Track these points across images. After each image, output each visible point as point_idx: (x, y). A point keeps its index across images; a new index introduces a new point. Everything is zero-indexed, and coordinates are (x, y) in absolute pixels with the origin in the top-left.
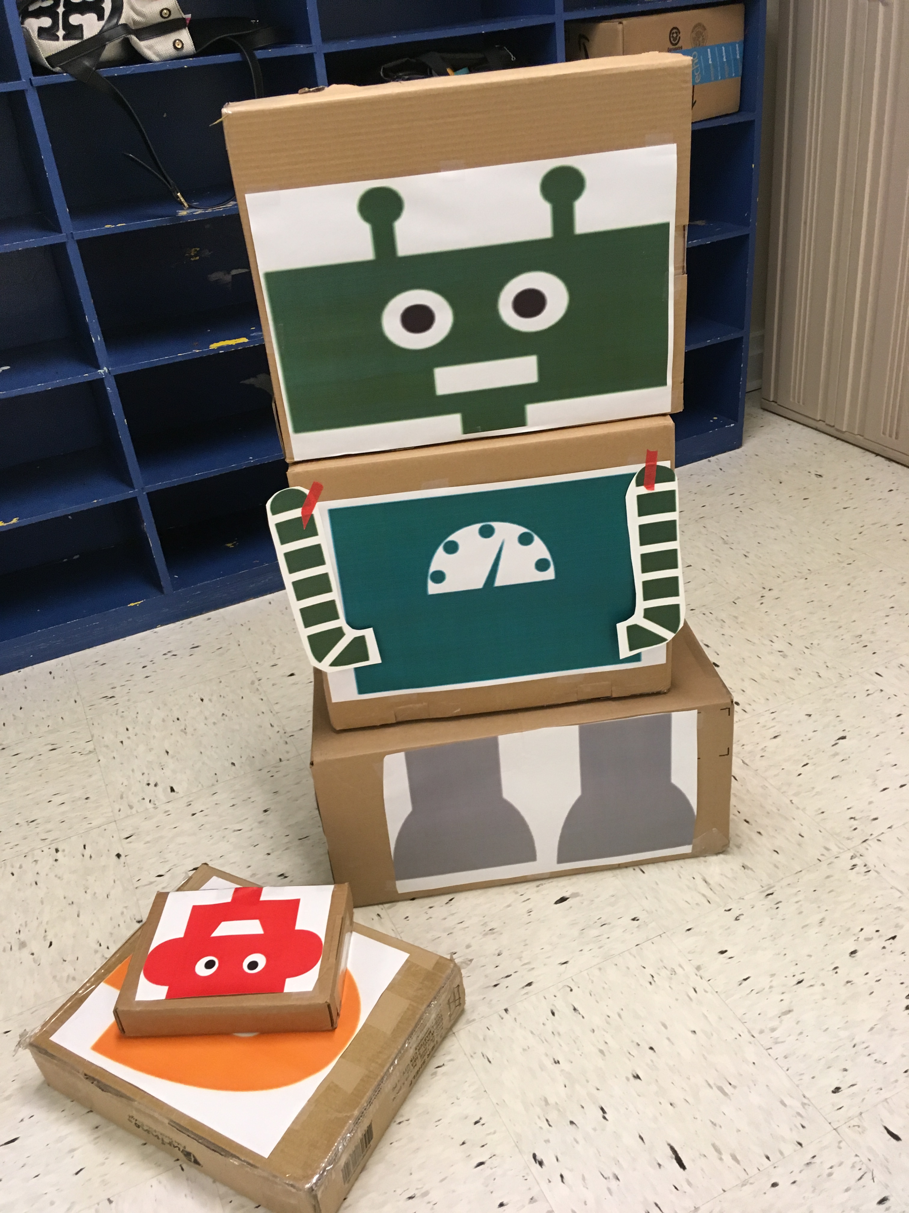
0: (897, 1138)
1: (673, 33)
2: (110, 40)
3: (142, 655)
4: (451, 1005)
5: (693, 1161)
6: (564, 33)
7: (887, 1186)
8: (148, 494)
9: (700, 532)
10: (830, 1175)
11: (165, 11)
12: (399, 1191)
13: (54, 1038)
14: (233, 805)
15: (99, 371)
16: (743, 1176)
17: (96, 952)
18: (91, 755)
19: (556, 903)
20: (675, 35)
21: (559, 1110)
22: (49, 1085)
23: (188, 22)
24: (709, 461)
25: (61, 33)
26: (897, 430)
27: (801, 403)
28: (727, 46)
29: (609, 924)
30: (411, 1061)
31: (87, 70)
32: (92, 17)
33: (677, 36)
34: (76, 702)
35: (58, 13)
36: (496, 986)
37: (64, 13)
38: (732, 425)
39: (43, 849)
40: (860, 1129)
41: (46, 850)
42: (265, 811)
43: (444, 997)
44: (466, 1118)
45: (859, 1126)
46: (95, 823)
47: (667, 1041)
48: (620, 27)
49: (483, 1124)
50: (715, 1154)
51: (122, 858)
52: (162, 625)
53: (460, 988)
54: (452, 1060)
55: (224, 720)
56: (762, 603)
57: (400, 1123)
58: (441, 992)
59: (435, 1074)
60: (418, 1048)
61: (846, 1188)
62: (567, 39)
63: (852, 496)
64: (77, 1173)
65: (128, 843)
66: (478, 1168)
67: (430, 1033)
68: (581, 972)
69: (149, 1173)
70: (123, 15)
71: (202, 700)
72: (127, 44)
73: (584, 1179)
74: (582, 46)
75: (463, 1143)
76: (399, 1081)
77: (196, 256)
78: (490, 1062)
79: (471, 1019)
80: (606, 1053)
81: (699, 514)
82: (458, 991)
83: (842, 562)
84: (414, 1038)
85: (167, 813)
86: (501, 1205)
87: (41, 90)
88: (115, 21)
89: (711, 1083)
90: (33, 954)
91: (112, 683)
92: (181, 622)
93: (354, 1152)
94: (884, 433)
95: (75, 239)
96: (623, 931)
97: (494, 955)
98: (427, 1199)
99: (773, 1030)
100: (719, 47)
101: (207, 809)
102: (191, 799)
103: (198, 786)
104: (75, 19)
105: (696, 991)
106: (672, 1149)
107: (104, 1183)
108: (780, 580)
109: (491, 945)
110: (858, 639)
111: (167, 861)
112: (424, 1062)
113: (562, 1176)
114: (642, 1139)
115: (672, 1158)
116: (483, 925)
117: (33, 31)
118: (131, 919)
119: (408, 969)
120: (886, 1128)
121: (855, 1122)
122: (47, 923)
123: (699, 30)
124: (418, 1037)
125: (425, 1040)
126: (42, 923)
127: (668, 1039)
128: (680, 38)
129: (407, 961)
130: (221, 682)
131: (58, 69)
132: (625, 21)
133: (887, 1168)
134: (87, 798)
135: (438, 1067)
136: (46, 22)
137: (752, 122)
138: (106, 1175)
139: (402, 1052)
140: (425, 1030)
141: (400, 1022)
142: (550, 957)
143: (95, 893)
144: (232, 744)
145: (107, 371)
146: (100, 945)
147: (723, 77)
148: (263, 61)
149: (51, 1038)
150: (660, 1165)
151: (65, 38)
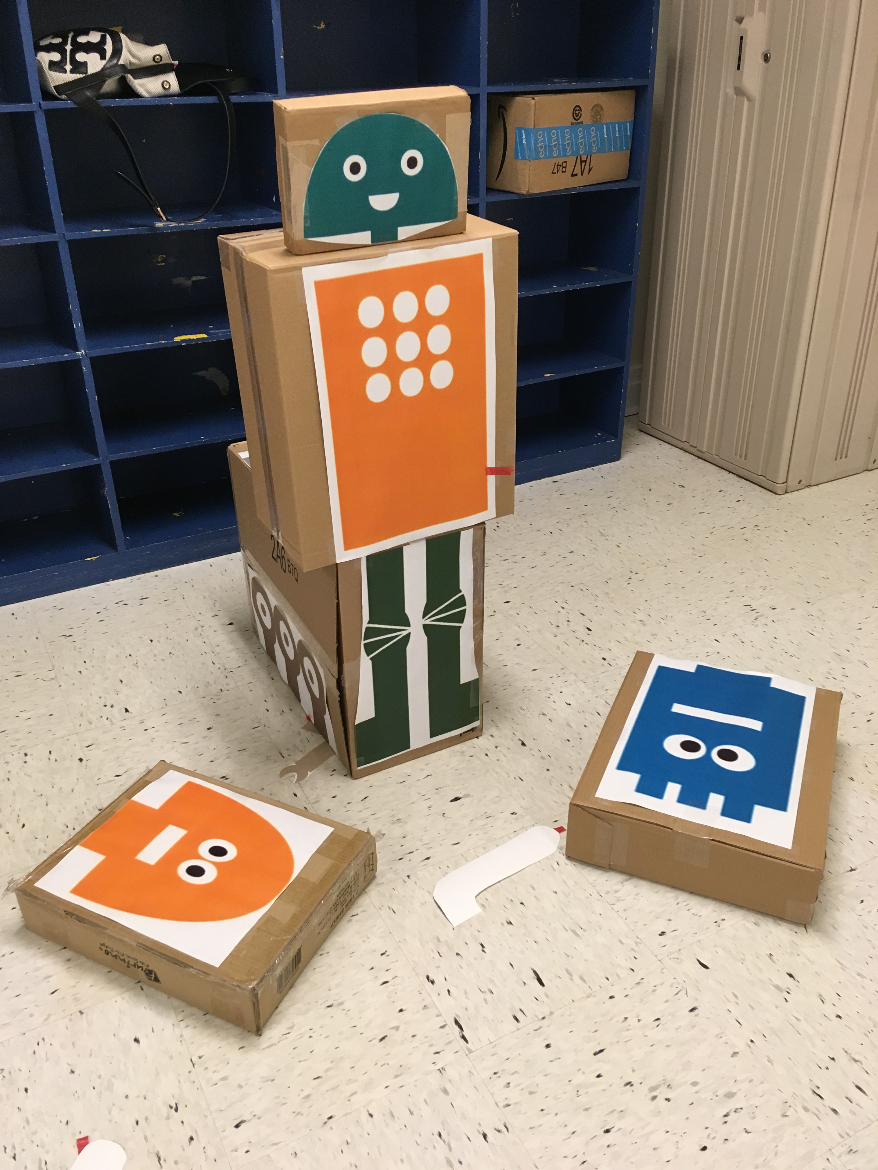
0: (706, 967)
1: (576, 110)
2: (110, 76)
3: (96, 603)
4: (367, 867)
5: (550, 980)
6: (486, 103)
7: (696, 999)
8: (111, 462)
9: (582, 526)
10: (654, 991)
11: (157, 57)
12: (320, 1002)
13: (38, 884)
14: (181, 724)
15: (77, 353)
16: (589, 991)
17: (63, 832)
18: (53, 681)
19: (451, 801)
20: (577, 112)
21: (448, 946)
22: (27, 928)
23: (175, 67)
24: (593, 470)
25: (68, 67)
26: (746, 452)
27: (671, 427)
28: (620, 124)
29: (493, 816)
30: (334, 905)
31: (89, 99)
32: (95, 56)
33: (579, 113)
34: (37, 638)
35: (66, 50)
36: (400, 859)
37: (71, 51)
38: (613, 441)
39: (14, 753)
40: (678, 961)
41: (16, 754)
42: (209, 729)
43: (360, 860)
44: (374, 951)
45: (677, 958)
46: (58, 735)
47: (534, 899)
48: (533, 102)
49: (388, 956)
50: (568, 976)
51: (84, 762)
52: (114, 579)
53: (374, 854)
54: (364, 911)
55: (171, 657)
56: (629, 584)
57: (321, 955)
58: (359, 855)
59: (350, 921)
60: (339, 896)
61: (665, 1000)
62: (489, 108)
63: (707, 504)
64: (53, 993)
65: (89, 750)
66: (383, 985)
67: (349, 886)
68: (469, 850)
69: (113, 993)
70: (122, 57)
71: (151, 641)
72: (123, 81)
73: (466, 993)
74: (501, 115)
75: (372, 968)
76: (323, 919)
77: (162, 262)
78: (395, 912)
79: (381, 882)
80: (487, 906)
81: (582, 511)
82: (372, 857)
83: (695, 555)
84: (337, 886)
85: (123, 728)
86: (401, 1011)
87: (48, 113)
88: (115, 61)
89: (567, 928)
90: (8, 833)
91: (70, 625)
92: (131, 578)
93: (287, 967)
94: (736, 454)
95: (67, 239)
96: (504, 822)
97: (400, 837)
98: (342, 1007)
99: (616, 892)
100: (613, 124)
101: (158, 726)
102: (143, 718)
103: (149, 708)
104: (81, 57)
105: (558, 864)
106: (535, 972)
107: (76, 1000)
108: (645, 566)
109: (397, 831)
110: (703, 614)
111: (124, 765)
112: (343, 911)
113: (449, 991)
114: (512, 965)
115: (534, 978)
116: (392, 816)
117: (44, 63)
118: (93, 808)
119: (331, 839)
120: (698, 961)
121: (675, 955)
122: (20, 810)
123: (597, 110)
124: (340, 886)
125: (345, 891)
126: (14, 809)
127: (535, 897)
128: (581, 114)
129: (332, 833)
130: (168, 627)
131: (64, 97)
132: (538, 98)
133: (697, 987)
134: (51, 715)
135: (353, 916)
136: (56, 57)
137: (637, 189)
138: (77, 994)
139: (327, 895)
140: (346, 882)
141: (326, 875)
142: (445, 839)
143: (61, 788)
144: (179, 677)
145: (84, 353)
146: (67, 827)
147: (615, 150)
148: (236, 105)
149: (35, 885)
150: (525, 983)
151: (72, 71)
